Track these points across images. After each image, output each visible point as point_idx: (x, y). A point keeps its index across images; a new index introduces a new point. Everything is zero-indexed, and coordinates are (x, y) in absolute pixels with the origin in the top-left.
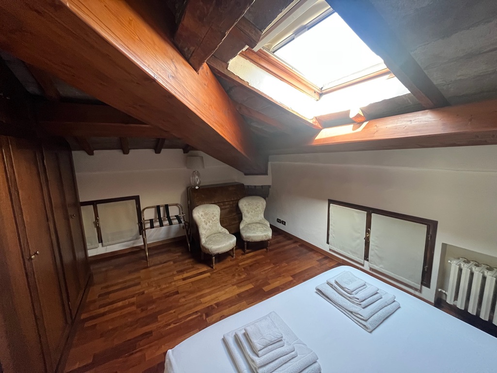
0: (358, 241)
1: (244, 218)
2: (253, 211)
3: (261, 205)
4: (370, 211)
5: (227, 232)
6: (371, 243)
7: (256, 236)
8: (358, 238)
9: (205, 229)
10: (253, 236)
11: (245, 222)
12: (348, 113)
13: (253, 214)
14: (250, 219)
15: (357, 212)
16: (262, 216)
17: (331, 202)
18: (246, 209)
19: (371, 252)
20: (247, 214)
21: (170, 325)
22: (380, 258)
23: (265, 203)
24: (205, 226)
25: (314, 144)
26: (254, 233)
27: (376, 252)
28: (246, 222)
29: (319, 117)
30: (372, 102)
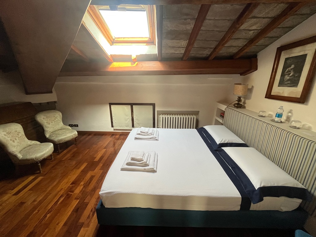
0: (129, 120)
1: (46, 129)
2: (53, 122)
3: (58, 116)
4: (132, 105)
5: (38, 143)
6: (134, 119)
7: (67, 137)
8: (128, 119)
9: (15, 147)
10: (65, 138)
11: (48, 132)
12: (131, 56)
13: (53, 124)
14: (52, 129)
15: (126, 106)
16: (61, 124)
17: (111, 104)
18: (46, 122)
19: (135, 123)
20: (48, 125)
21: (46, 217)
22: (138, 124)
23: (61, 114)
24: (13, 143)
25: (109, 70)
26: (64, 136)
27: (137, 122)
28: (50, 132)
29: (113, 55)
30: (141, 54)
